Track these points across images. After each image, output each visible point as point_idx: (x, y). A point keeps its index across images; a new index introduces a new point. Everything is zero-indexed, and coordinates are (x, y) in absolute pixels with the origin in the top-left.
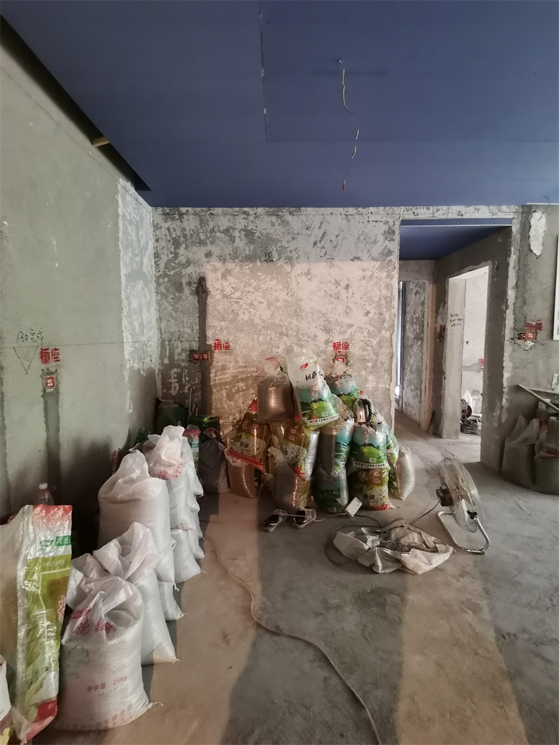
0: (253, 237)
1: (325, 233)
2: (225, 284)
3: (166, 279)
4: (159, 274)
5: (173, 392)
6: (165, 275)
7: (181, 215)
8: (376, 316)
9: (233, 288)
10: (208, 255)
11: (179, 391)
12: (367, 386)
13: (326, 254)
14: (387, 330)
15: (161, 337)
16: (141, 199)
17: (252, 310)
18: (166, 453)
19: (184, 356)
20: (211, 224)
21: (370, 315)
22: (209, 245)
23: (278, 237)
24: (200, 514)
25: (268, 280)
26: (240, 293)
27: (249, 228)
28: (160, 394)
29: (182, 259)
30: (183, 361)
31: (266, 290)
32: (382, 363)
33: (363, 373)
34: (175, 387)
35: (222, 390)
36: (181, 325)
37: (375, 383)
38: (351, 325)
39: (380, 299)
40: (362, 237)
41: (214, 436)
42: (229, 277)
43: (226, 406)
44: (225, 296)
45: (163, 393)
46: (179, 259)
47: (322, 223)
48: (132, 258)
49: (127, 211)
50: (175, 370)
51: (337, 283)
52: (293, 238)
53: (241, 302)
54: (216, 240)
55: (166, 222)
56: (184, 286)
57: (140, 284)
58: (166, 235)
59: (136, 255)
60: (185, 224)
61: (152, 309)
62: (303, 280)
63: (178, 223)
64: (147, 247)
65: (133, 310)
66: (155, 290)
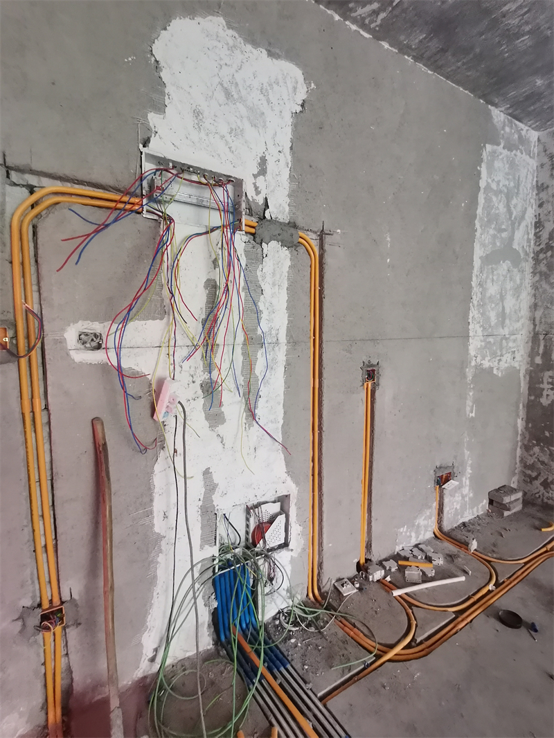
3: (549, 253)
4: (538, 249)
15: (534, 329)
28: (524, 402)
49: (493, 180)
57: (505, 266)
61: (523, 295)
64: (523, 218)
65: (490, 297)
66: (532, 270)
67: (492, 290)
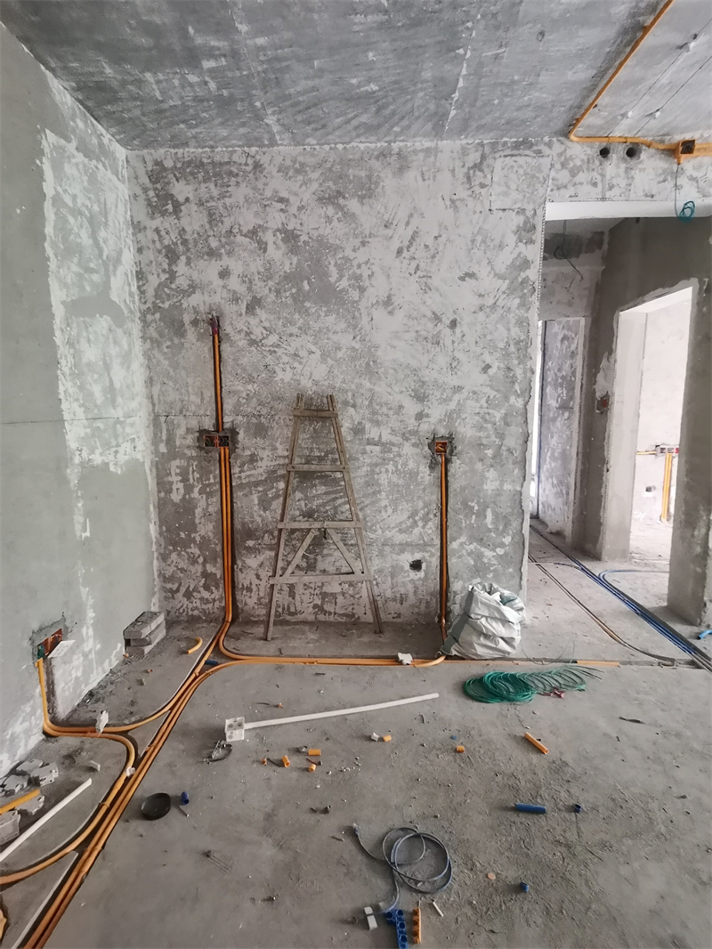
0: (295, 241)
1: (415, 232)
2: (253, 321)
8: (501, 374)
9: (264, 328)
10: (224, 274)
11: (184, 496)
12: (485, 487)
13: (417, 268)
14: (518, 396)
15: (153, 410)
17: (296, 365)
19: (190, 440)
21: (491, 372)
22: (225, 257)
23: (338, 242)
25: (323, 314)
26: (277, 337)
27: (290, 227)
29: (181, 282)
30: (188, 447)
31: (320, 331)
32: (510, 451)
33: (479, 466)
34: (177, 489)
35: (251, 494)
36: (183, 390)
37: (498, 483)
38: (459, 389)
39: (508, 344)
40: (479, 238)
42: (258, 311)
43: (259, 520)
44: (253, 343)
45: (159, 499)
46: (178, 281)
47: (411, 216)
50: (177, 462)
51: (437, 318)
52: (363, 244)
53: (280, 352)
54: (236, 250)
55: (152, 218)
56: (187, 326)
58: (154, 242)
59: (90, 270)
60: (185, 222)
61: (134, 365)
62: (379, 314)
63: (172, 219)
65: (89, 364)
66: (141, 335)
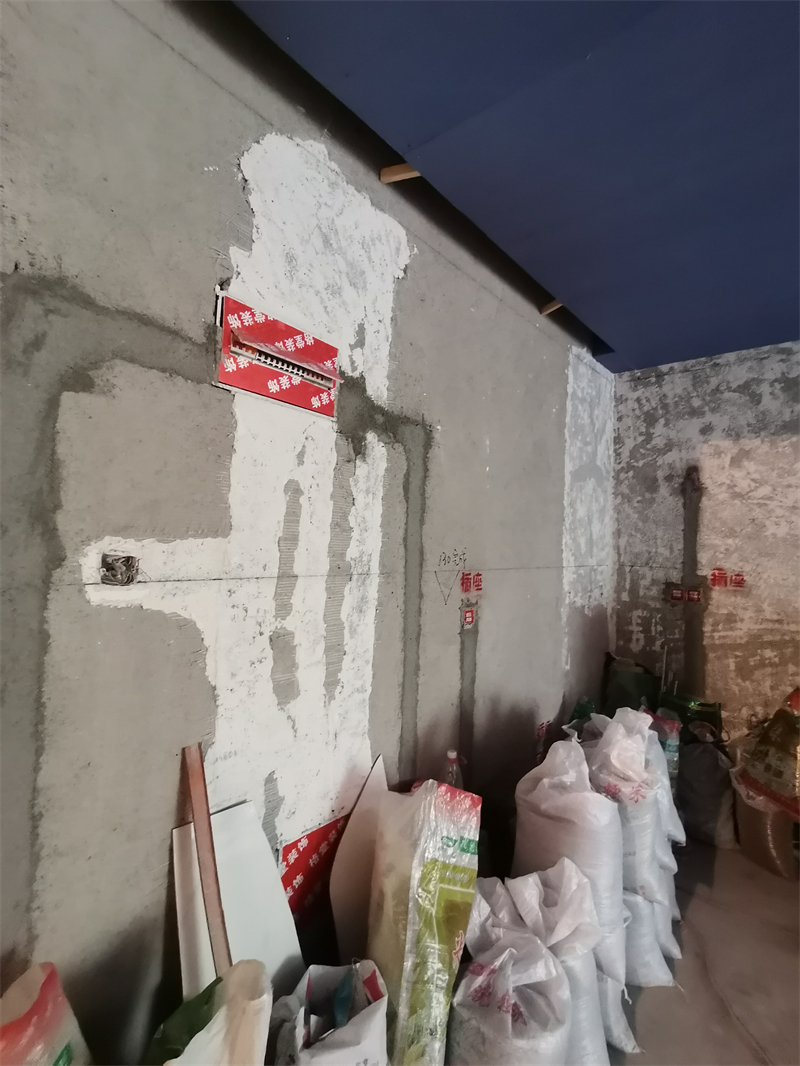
2: (738, 474)
3: (631, 474)
4: (619, 467)
5: (635, 647)
6: (630, 467)
7: (660, 376)
9: (753, 480)
10: (706, 430)
11: (644, 647)
15: (619, 560)
16: (599, 367)
17: (794, 518)
18: (619, 755)
19: (654, 592)
20: (714, 382)
22: (708, 414)
24: (676, 877)
26: (770, 489)
27: (792, 375)
28: (612, 648)
29: (658, 441)
30: (653, 599)
34: (638, 640)
35: (727, 657)
36: (651, 542)
41: (709, 738)
42: (746, 463)
43: (736, 689)
44: (736, 496)
45: (618, 647)
46: (653, 442)
48: (581, 449)
49: (578, 386)
50: (639, 612)
53: (772, 504)
54: (722, 406)
55: (635, 389)
56: (661, 481)
57: (591, 484)
58: (634, 410)
59: (586, 444)
60: (666, 389)
61: (607, 519)
63: (655, 389)
64: (603, 431)
65: (579, 520)
66: (613, 491)
67: (582, 512)
